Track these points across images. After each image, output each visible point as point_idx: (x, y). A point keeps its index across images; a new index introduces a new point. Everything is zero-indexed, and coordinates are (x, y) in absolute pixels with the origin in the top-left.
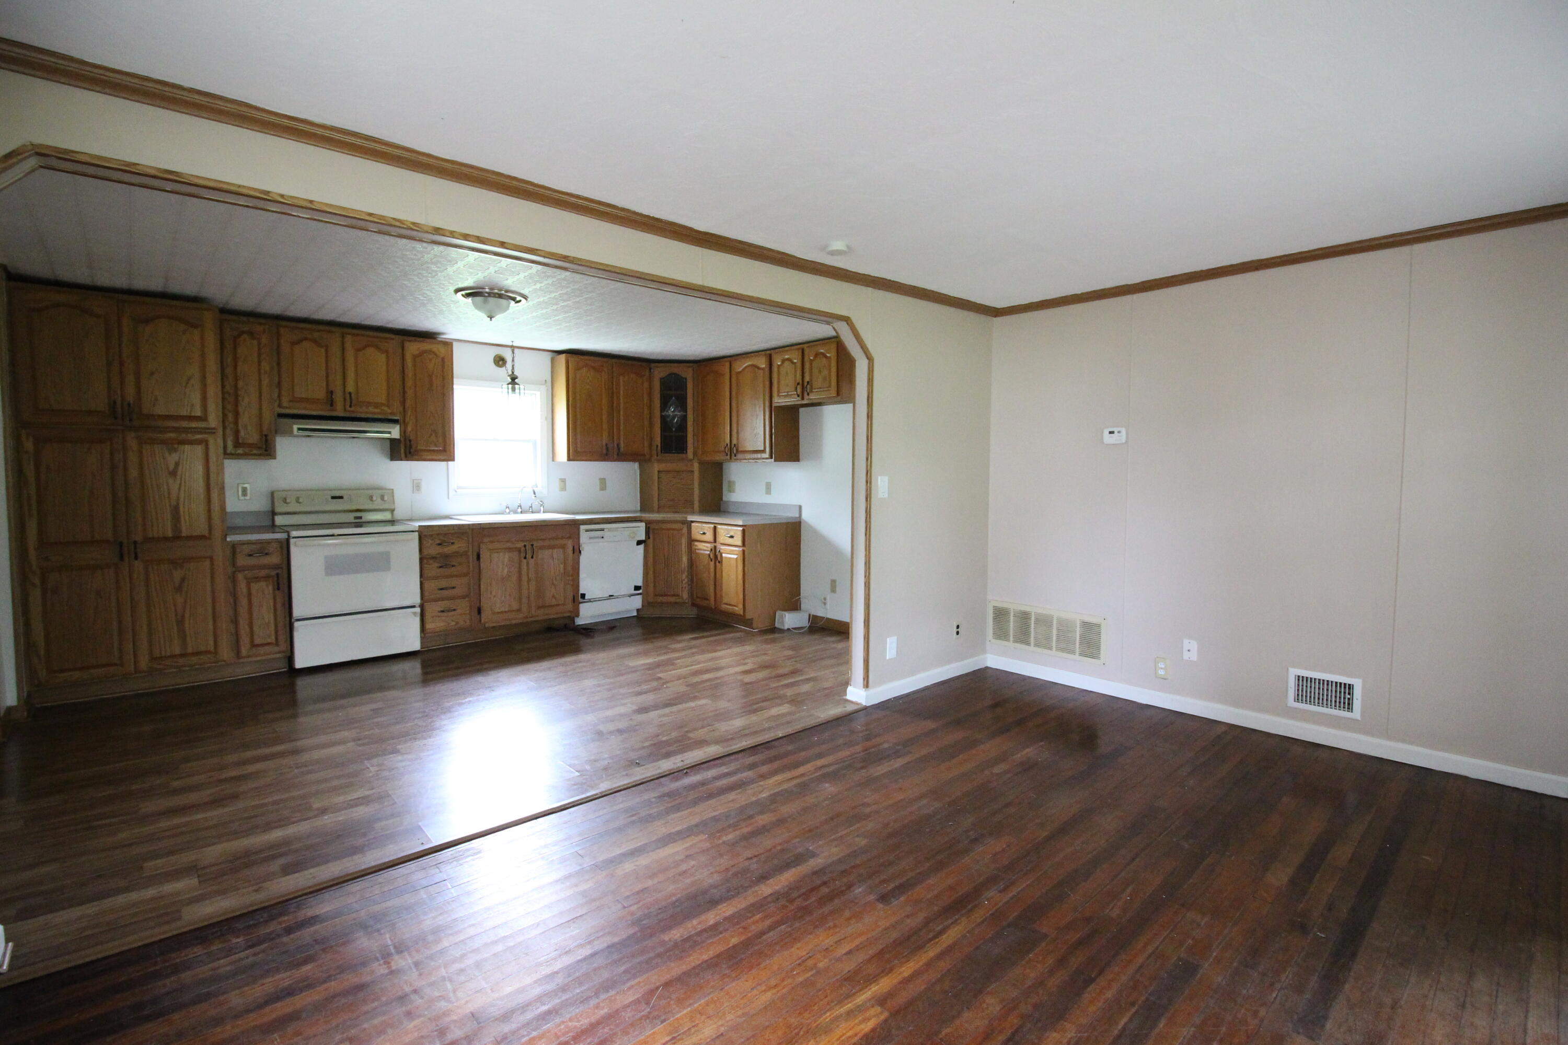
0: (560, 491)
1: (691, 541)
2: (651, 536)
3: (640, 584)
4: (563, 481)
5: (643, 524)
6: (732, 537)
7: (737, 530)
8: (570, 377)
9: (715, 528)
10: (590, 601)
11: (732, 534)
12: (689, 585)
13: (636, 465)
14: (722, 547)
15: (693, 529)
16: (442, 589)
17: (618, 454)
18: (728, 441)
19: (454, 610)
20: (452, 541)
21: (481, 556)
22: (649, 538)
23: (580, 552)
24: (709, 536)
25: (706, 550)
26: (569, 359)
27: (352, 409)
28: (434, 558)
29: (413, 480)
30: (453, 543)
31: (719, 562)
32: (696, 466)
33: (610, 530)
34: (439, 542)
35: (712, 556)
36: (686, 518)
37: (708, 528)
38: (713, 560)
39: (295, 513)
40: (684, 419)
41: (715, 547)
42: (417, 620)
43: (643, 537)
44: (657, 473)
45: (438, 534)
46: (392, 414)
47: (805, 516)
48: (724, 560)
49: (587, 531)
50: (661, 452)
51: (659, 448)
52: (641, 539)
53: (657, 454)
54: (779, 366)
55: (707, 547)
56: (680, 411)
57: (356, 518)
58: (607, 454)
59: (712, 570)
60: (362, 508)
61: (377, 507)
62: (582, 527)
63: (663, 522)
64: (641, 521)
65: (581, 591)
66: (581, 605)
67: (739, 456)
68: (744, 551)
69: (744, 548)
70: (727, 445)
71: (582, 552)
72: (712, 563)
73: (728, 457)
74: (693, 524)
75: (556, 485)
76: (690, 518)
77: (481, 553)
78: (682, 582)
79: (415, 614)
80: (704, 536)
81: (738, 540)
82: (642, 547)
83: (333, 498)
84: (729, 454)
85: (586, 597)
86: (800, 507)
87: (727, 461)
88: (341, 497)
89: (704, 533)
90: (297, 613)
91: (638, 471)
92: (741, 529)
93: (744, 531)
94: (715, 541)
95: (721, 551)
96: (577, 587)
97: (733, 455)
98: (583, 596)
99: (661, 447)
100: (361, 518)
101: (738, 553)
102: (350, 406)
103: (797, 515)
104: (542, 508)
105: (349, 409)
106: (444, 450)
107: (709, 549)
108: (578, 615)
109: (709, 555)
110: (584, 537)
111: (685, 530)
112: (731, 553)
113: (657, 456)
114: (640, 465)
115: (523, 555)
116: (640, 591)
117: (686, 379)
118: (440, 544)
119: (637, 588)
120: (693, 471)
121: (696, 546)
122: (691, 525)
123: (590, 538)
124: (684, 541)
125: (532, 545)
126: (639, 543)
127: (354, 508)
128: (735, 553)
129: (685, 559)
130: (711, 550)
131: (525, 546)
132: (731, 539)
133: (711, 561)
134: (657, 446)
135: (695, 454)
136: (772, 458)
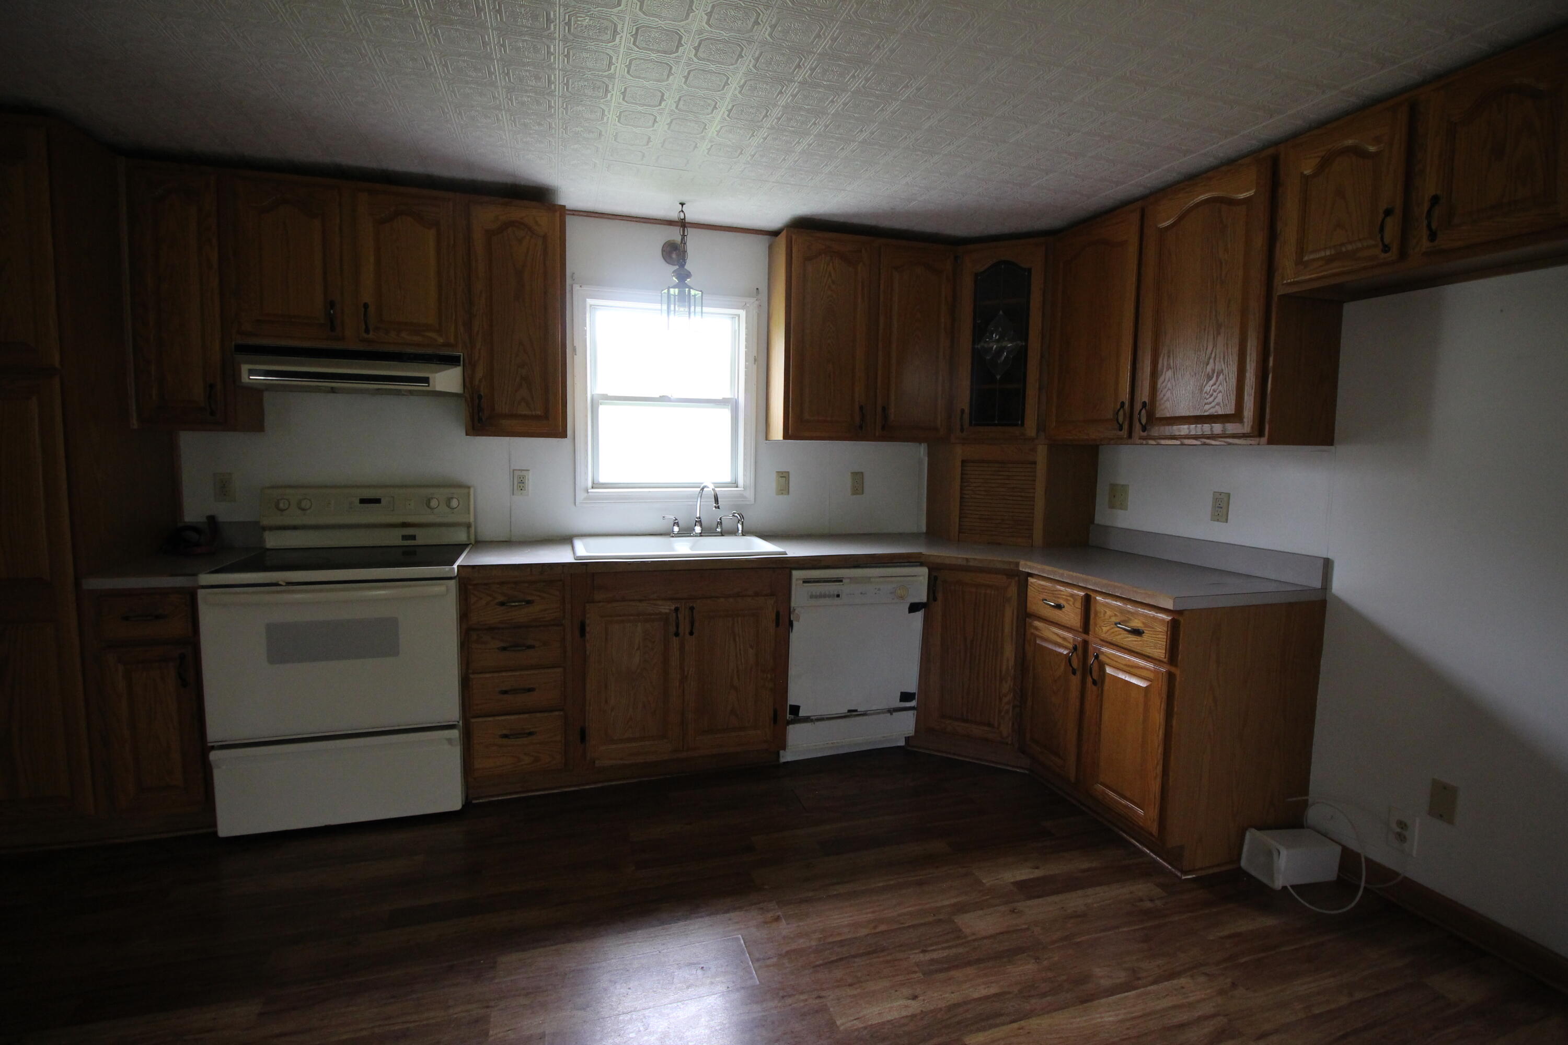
0: (778, 494)
1: (1025, 616)
2: (940, 596)
3: (912, 688)
4: (784, 476)
5: (924, 571)
6: (1137, 632)
7: (1154, 618)
8: (794, 274)
9: (1087, 601)
10: (807, 719)
11: (1136, 624)
12: (1014, 707)
13: (922, 450)
14: (1104, 649)
15: (1031, 592)
16: (505, 692)
17: (883, 428)
18: (1125, 396)
19: (531, 734)
20: (529, 598)
21: (588, 629)
22: (935, 599)
23: (791, 624)
24: (1071, 615)
25: (1060, 645)
26: (794, 237)
27: (371, 336)
28: (491, 629)
29: (514, 470)
30: (529, 602)
31: (1095, 683)
32: (1041, 454)
33: (853, 580)
34: (501, 599)
35: (1075, 664)
36: (1017, 564)
37: (1070, 596)
38: (1079, 673)
39: (295, 528)
40: (1021, 356)
41: (1085, 643)
42: (456, 753)
43: (924, 599)
44: (959, 464)
45: (502, 584)
46: (447, 345)
47: (1341, 585)
48: (1107, 680)
49: (806, 581)
50: (970, 424)
51: (966, 416)
52: (916, 600)
53: (962, 426)
54: (1306, 179)
55: (1064, 639)
56: (1010, 341)
57: (405, 537)
58: (861, 427)
59: (1074, 693)
60: (410, 519)
61: (438, 520)
62: (796, 574)
63: (966, 569)
64: (922, 564)
65: (792, 701)
66: (791, 728)
67: (1156, 431)
68: (1171, 676)
69: (1173, 669)
70: (1123, 404)
71: (795, 623)
72: (1075, 680)
73: (1124, 433)
74: (1031, 580)
75: (771, 483)
76: (1025, 566)
77: (587, 622)
78: (1001, 699)
79: (450, 741)
80: (1057, 612)
81: (1156, 643)
82: (919, 615)
83: (363, 501)
84: (1126, 426)
85: (802, 713)
86: (1327, 564)
87: (1119, 441)
88: (377, 501)
89: (1059, 607)
90: (214, 733)
91: (926, 459)
92: (1168, 618)
93: (1174, 628)
94: (1086, 627)
95: (1102, 657)
96: (781, 689)
97: (1137, 427)
98: (795, 709)
99: (970, 414)
100: (413, 537)
101: (1151, 676)
102: (367, 331)
103: (1317, 584)
104: (740, 526)
105: (365, 336)
106: (546, 416)
107: (1071, 646)
108: (784, 748)
109: (1069, 660)
110: (800, 595)
111: (1013, 591)
112: (1131, 669)
113: (962, 430)
114: (928, 446)
115: (672, 629)
116: (913, 704)
117: (1029, 270)
118: (502, 604)
119: (906, 697)
120: (1035, 463)
121: (1036, 628)
122: (1027, 581)
123: (812, 597)
124: (1009, 613)
125: (692, 609)
126: (914, 608)
127: (401, 520)
128: (1145, 673)
129: (1009, 651)
130: (1075, 648)
131: (677, 610)
132: (1132, 638)
133: (1074, 673)
134: (963, 411)
135: (1041, 427)
136: (1261, 434)
